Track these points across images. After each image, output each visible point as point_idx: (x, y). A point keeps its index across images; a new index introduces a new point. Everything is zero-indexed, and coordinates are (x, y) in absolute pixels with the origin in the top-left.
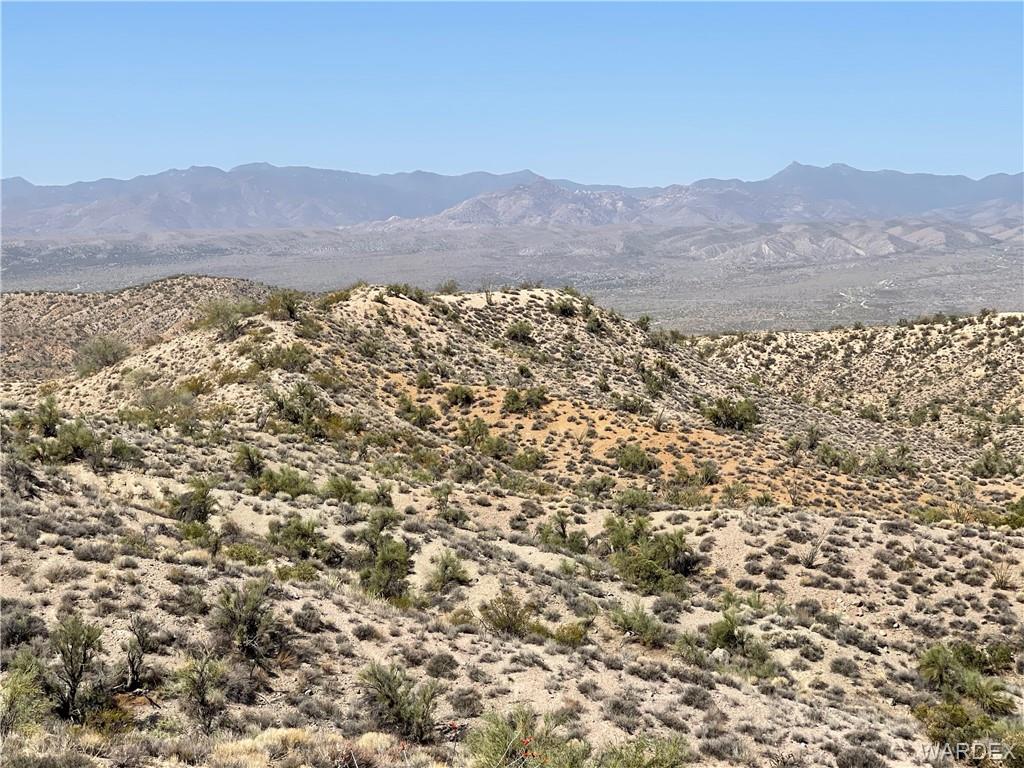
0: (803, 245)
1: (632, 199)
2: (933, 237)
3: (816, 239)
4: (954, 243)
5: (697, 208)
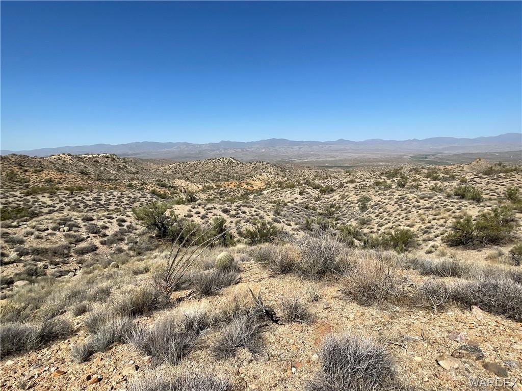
0: (223, 151)
1: (200, 145)
2: (240, 150)
3: (224, 150)
4: (242, 151)
5: (209, 147)
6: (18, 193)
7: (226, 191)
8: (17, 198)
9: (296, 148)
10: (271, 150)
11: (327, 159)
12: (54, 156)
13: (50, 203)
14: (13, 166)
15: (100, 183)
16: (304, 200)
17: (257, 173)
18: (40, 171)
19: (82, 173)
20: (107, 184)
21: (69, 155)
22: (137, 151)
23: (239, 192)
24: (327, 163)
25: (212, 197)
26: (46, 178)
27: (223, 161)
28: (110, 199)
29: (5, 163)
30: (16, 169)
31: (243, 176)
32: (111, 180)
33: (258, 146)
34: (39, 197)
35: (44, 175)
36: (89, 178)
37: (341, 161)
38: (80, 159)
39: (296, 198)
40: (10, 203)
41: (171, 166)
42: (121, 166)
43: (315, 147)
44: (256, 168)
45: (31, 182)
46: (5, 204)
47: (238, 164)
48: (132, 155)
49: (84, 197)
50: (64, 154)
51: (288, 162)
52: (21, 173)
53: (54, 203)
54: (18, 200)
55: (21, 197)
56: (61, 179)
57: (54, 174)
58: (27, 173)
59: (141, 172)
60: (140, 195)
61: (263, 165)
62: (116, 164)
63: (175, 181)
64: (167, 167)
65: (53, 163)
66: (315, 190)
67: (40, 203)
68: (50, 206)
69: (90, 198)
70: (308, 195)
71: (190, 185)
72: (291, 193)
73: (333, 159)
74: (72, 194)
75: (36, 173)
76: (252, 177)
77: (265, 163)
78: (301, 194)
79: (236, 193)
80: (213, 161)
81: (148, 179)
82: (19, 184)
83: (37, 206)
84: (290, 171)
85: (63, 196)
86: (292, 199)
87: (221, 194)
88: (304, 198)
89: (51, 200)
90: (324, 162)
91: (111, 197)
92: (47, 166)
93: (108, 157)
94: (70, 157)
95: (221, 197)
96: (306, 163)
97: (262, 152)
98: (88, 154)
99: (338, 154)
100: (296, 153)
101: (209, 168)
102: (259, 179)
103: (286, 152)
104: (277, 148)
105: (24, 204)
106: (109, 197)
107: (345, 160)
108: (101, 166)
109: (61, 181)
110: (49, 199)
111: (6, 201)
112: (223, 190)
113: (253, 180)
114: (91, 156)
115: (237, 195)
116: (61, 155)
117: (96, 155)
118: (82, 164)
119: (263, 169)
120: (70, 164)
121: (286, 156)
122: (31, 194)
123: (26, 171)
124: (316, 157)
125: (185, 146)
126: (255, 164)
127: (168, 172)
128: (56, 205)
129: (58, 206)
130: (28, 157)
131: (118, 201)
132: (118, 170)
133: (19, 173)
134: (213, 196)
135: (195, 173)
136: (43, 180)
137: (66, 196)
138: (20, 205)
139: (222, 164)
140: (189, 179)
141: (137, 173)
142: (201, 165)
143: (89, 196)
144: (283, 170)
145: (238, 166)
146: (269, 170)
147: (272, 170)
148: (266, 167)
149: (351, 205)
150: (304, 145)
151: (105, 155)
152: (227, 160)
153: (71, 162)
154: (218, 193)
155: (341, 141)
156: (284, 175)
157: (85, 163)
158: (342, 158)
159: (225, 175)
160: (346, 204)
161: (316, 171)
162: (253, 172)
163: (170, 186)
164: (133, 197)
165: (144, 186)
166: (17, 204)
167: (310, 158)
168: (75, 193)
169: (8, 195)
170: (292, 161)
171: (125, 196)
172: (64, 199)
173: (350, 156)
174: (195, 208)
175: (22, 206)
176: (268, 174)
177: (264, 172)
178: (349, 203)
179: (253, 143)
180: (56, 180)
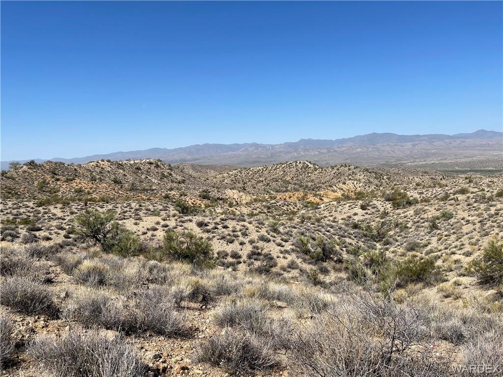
0: (302, 153)
1: (273, 146)
2: (325, 151)
4: (329, 151)
5: (284, 148)
6: (31, 204)
7: (278, 204)
8: (28, 209)
9: (409, 145)
10: (370, 149)
11: (459, 160)
12: (93, 163)
13: (60, 214)
14: (46, 175)
15: (132, 194)
16: (367, 216)
17: (339, 181)
18: (72, 180)
19: (116, 182)
20: (140, 195)
21: (109, 161)
22: (196, 156)
23: (296, 206)
24: (457, 165)
25: (257, 212)
26: (77, 187)
27: (296, 165)
28: (125, 212)
29: (38, 171)
30: (48, 178)
31: (320, 185)
32: (147, 190)
33: (350, 144)
34: (51, 208)
35: (75, 184)
36: (121, 188)
37: (482, 162)
38: (120, 166)
39: (355, 214)
40: (21, 214)
41: (231, 173)
42: (165, 174)
43: (438, 143)
44: (339, 175)
45: (60, 192)
46: (15, 215)
47: (316, 169)
48: (191, 161)
49: (98, 208)
50: (103, 161)
51: (396, 166)
52: (53, 182)
53: (65, 215)
54: (29, 212)
55: (33, 208)
56: (91, 188)
57: (85, 183)
58: (58, 183)
59: (187, 181)
60: (161, 207)
61: (349, 169)
62: (160, 171)
63: (226, 191)
64: (225, 175)
65: (90, 171)
66: (387, 203)
67: (50, 215)
68: (59, 218)
69: (104, 210)
70: (373, 210)
71: (244, 197)
72: (350, 206)
73: (468, 160)
74: (86, 205)
75: (67, 182)
76: (331, 186)
77: (352, 167)
78: (363, 208)
79: (291, 208)
80: (283, 166)
81: (194, 189)
82: (48, 194)
83: (46, 217)
84: (389, 179)
85: (76, 207)
86: (348, 215)
87: (269, 208)
88: (367, 213)
89: (62, 212)
90: (452, 165)
91: (128, 210)
92: (83, 174)
93: (151, 163)
94: (109, 164)
95: (269, 212)
96: (422, 166)
97: (358, 153)
98: (129, 160)
99: (476, 152)
100: (408, 153)
101: (277, 175)
102: (342, 189)
103: (393, 151)
104: (379, 145)
105: (34, 216)
106: (126, 209)
107: (488, 161)
108: (142, 173)
109: (91, 191)
110: (60, 210)
111: (17, 212)
112: (275, 203)
113: (332, 191)
114: (132, 162)
115: (293, 209)
116: (100, 162)
117: (138, 161)
118: (121, 171)
119: (350, 175)
120: (109, 172)
121: (392, 157)
122: (44, 205)
123: (58, 180)
124: (440, 158)
125: (254, 148)
126: (338, 170)
127: (226, 181)
128: (65, 218)
129: (68, 218)
130: (64, 164)
131: (134, 214)
132: (161, 178)
133: (51, 182)
134: (259, 210)
135: (259, 182)
136: (73, 190)
137: (79, 207)
138: (30, 216)
139: (294, 170)
140: (245, 190)
141: (183, 182)
142: (267, 171)
143: (103, 207)
144: (379, 177)
145: (316, 173)
146: (358, 177)
147: (361, 177)
148: (353, 172)
149: (423, 224)
150: (421, 141)
151: (148, 160)
152: (301, 165)
153: (109, 169)
154: (265, 207)
155: (481, 133)
156: (379, 184)
157: (124, 171)
158: (482, 158)
159: (295, 184)
160: (418, 222)
161: (432, 178)
162: (335, 180)
163: (218, 198)
164: (152, 210)
165: (183, 197)
166: (27, 215)
167: (431, 159)
168: (90, 204)
169: (21, 205)
170: (402, 165)
171: (143, 208)
172: (76, 211)
173: (496, 156)
174: (166, 220)
175: (31, 218)
176: (355, 182)
177: (350, 179)
178: (422, 221)
179: (343, 141)
180: (86, 190)
